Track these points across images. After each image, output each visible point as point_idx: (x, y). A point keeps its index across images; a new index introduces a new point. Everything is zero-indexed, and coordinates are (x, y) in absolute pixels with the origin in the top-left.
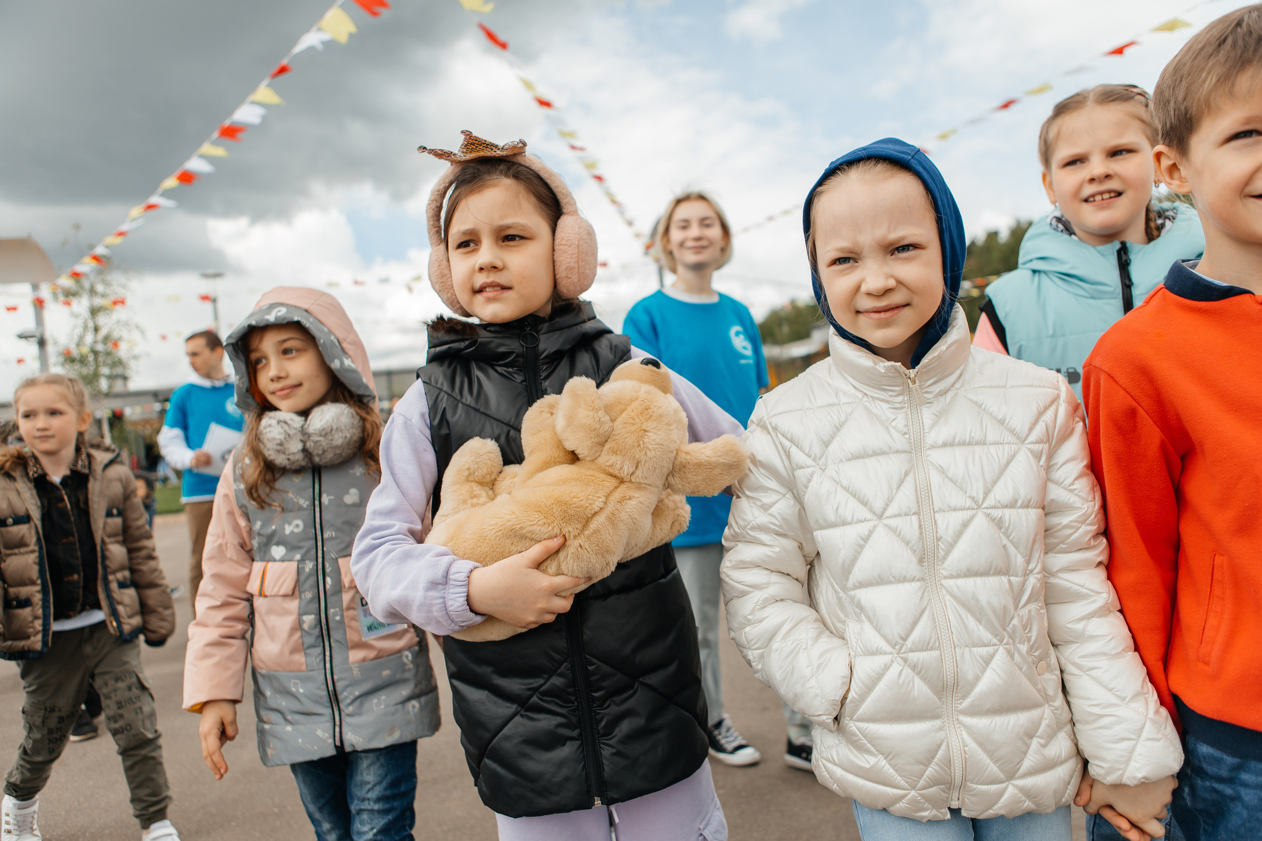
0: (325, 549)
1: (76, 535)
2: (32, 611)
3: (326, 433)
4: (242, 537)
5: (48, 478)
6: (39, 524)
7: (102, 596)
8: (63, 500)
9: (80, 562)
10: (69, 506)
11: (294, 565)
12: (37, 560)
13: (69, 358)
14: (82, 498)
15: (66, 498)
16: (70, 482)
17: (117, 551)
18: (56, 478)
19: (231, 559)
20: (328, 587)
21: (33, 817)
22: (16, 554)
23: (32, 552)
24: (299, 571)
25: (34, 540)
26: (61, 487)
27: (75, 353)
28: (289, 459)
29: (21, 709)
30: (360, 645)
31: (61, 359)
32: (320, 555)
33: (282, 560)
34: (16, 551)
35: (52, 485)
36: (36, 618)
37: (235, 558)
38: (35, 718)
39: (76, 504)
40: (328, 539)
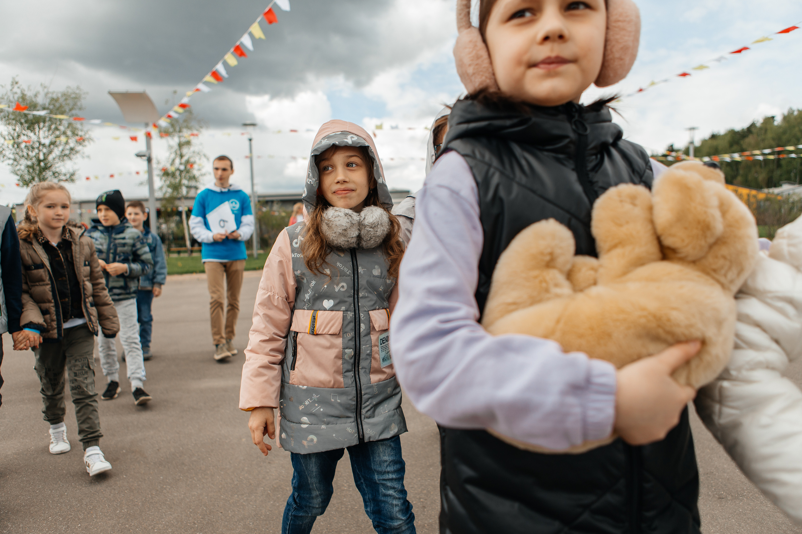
0: (360, 304)
1: (67, 276)
2: (50, 316)
3: (374, 226)
4: (287, 293)
5: (50, 243)
6: (49, 268)
7: (84, 310)
8: (60, 256)
9: (69, 291)
10: (63, 260)
11: (340, 314)
12: (50, 289)
13: (166, 173)
14: (69, 255)
15: (61, 255)
16: (62, 246)
17: (89, 285)
18: (54, 243)
19: (276, 307)
20: (362, 330)
21: (63, 434)
22: (37, 285)
23: (47, 284)
24: (344, 318)
25: (48, 278)
26: (58, 249)
27: (171, 169)
28: (348, 241)
29: (34, 367)
30: (379, 371)
31: (161, 173)
32: (357, 308)
33: (331, 310)
34: (37, 284)
35: (52, 247)
36: (53, 320)
37: (281, 306)
38: (42, 373)
39: (66, 258)
40: (362, 297)
